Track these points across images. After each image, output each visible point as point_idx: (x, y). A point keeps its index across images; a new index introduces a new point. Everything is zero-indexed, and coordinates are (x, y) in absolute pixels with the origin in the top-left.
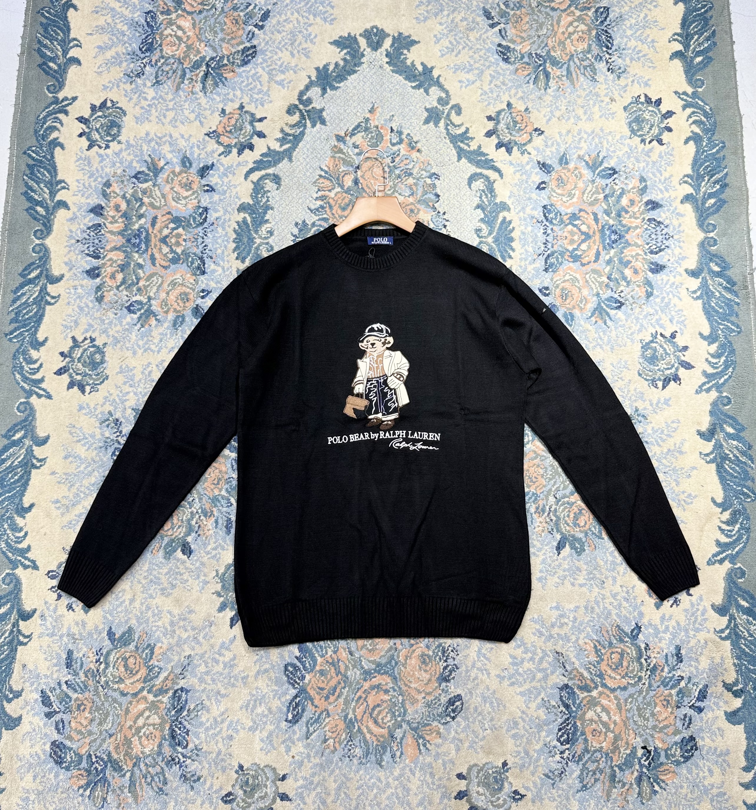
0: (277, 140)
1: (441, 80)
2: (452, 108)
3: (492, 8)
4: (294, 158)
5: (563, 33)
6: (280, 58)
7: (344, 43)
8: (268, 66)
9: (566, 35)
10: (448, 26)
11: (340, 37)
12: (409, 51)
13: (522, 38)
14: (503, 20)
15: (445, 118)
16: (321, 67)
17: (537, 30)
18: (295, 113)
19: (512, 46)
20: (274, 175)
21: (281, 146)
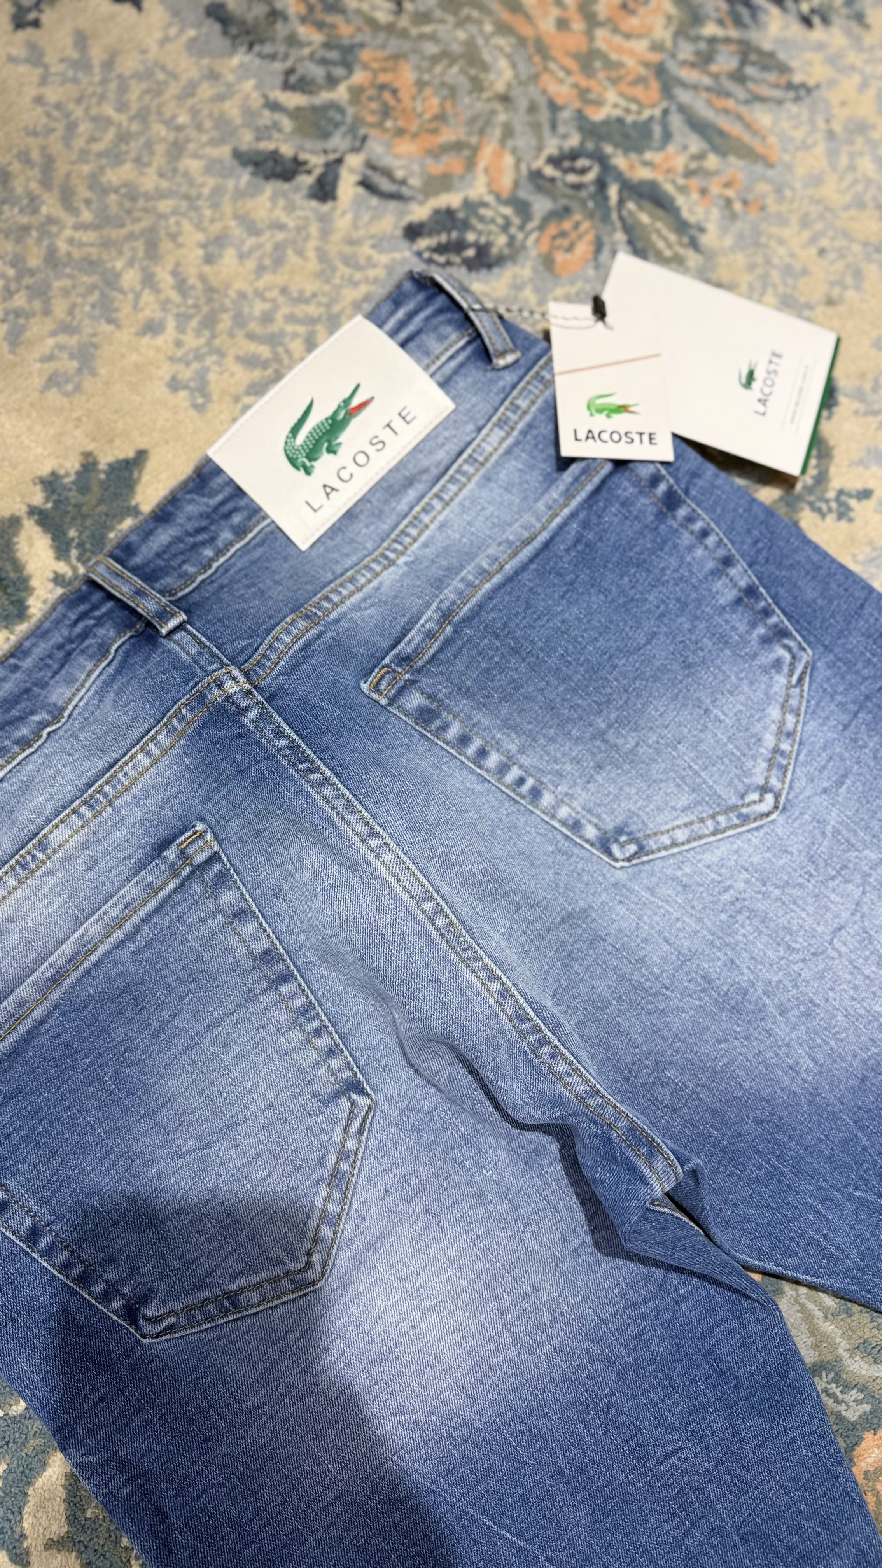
3: (262, 134)
5: (562, 24)
9: (578, 25)
10: (183, 320)
13: (457, 146)
14: (338, 141)
17: (477, 85)
19: (453, 200)
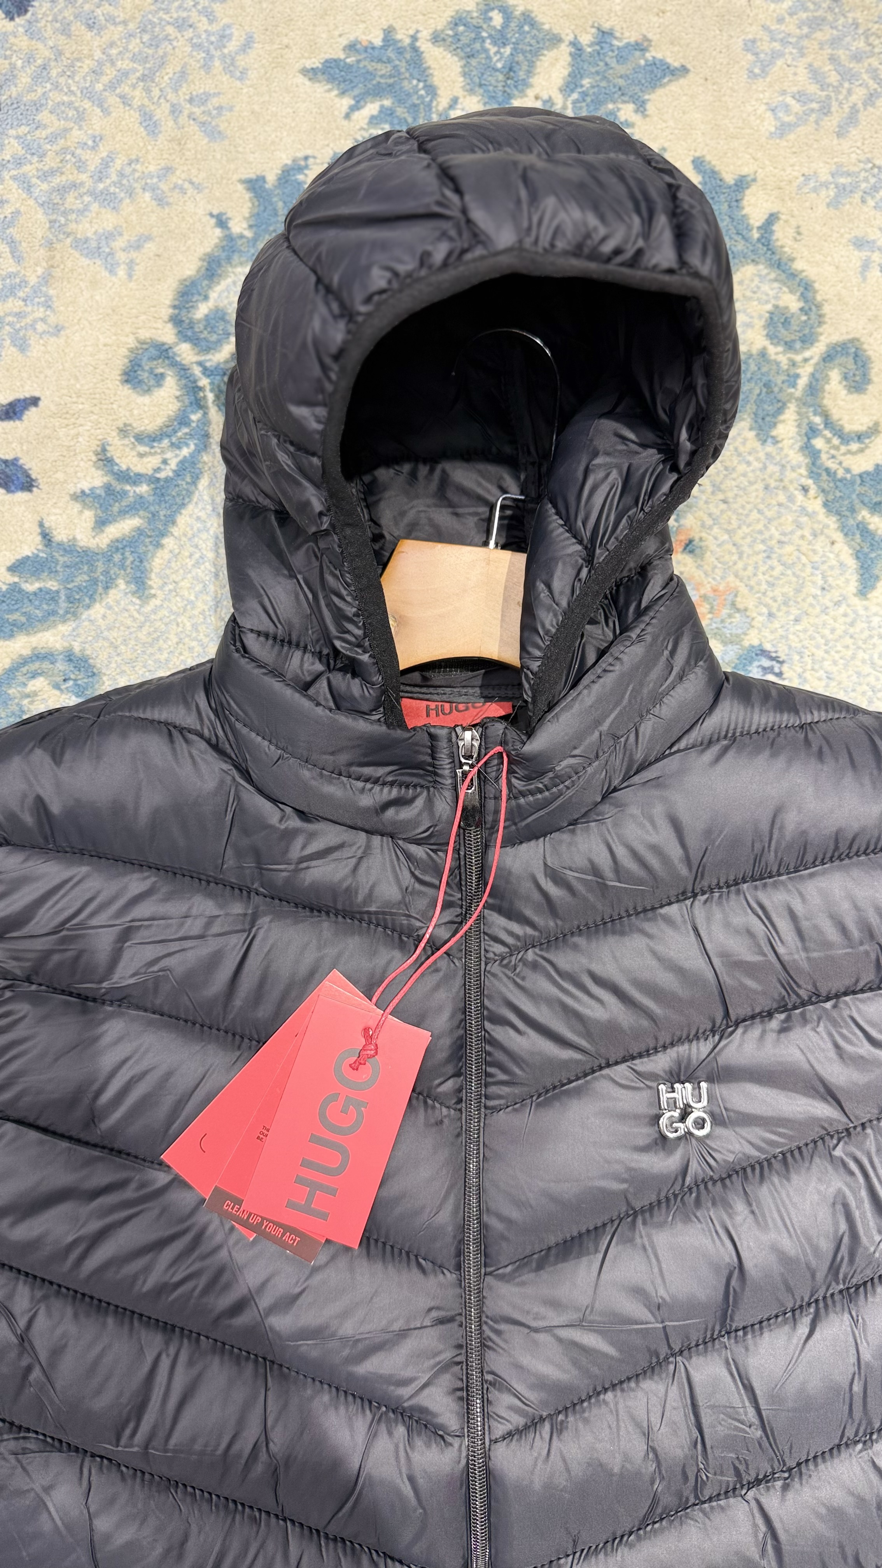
0: (81, 497)
1: (782, 235)
2: (828, 358)
4: (154, 581)
6: (97, 140)
7: (371, 74)
8: (45, 176)
11: (352, 47)
12: (641, 107)
15: (802, 403)
16: (271, 178)
18: (159, 379)
20: (70, 657)
21: (101, 524)
